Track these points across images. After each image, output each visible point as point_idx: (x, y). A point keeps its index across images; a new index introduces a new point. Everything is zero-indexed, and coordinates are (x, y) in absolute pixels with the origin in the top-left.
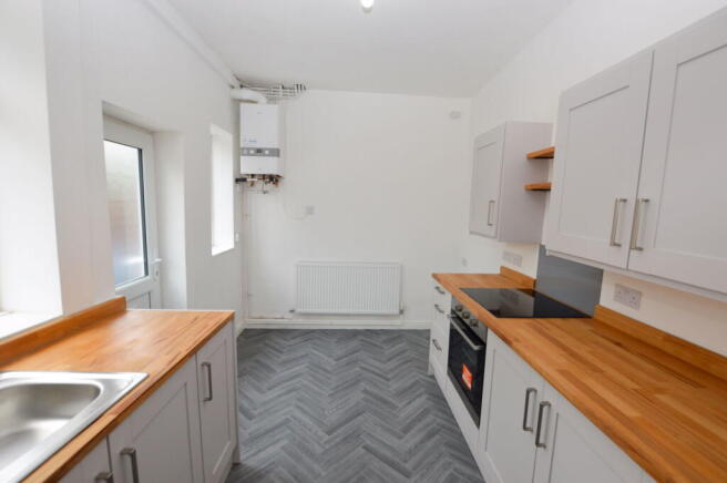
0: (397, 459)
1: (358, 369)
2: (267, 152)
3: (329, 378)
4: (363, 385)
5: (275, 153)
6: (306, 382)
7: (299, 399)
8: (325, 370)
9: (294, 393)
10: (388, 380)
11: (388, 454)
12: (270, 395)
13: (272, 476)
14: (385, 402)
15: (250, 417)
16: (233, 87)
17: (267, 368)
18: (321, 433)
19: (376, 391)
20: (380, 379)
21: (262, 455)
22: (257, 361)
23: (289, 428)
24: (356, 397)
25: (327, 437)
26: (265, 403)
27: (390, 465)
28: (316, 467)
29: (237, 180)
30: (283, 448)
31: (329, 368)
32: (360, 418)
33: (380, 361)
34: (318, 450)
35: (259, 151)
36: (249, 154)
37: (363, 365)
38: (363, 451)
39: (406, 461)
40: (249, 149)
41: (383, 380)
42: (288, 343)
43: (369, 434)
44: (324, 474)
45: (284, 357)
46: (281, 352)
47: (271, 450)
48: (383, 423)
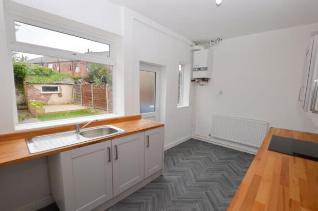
0: (216, 203)
1: (227, 166)
2: (202, 69)
3: (210, 164)
4: (224, 172)
5: (206, 69)
6: (200, 162)
7: (194, 167)
8: (211, 161)
9: (194, 164)
10: (238, 175)
11: (214, 200)
12: (185, 161)
13: (169, 184)
14: (229, 182)
15: (174, 165)
16: (192, 46)
17: (190, 153)
18: (194, 180)
19: (228, 177)
20: (234, 173)
21: (170, 177)
22: (188, 150)
23: (184, 174)
24: (218, 175)
25: (195, 182)
26: (182, 163)
27: (212, 204)
28: (184, 188)
29: (192, 81)
30: (178, 178)
31: (214, 161)
32: (213, 183)
33: (241, 167)
34: (188, 185)
35: (199, 69)
36: (196, 71)
37: (230, 165)
38: (205, 193)
39: (219, 206)
40: (196, 68)
41: (235, 174)
42: (204, 147)
43: (212, 189)
44: (185, 192)
45: (198, 151)
46: (199, 149)
47: (174, 177)
48: (221, 189)
